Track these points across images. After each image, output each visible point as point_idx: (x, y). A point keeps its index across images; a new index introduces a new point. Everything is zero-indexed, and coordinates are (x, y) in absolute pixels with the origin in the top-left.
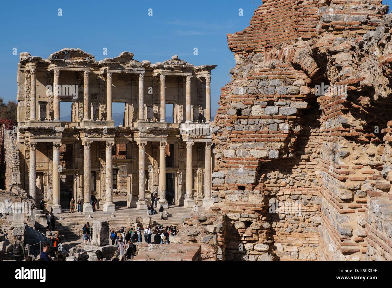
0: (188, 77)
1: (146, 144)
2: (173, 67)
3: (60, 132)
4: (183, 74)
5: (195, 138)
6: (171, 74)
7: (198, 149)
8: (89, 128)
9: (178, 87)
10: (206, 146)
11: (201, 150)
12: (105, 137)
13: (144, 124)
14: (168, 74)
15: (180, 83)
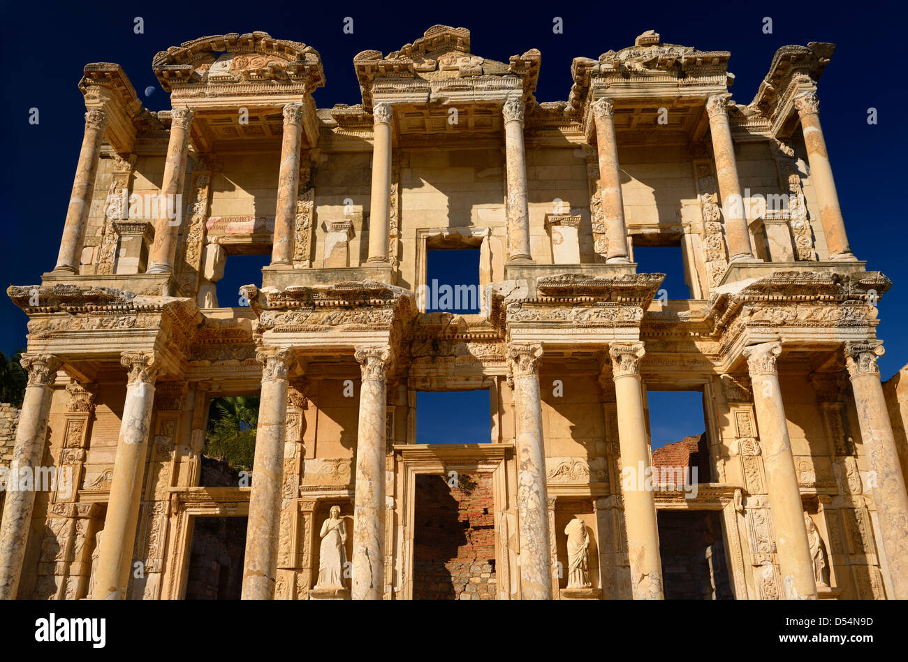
0: (711, 100)
1: (539, 353)
2: (639, 67)
3: (150, 310)
4: (687, 92)
5: (783, 324)
6: (634, 93)
7: (826, 405)
8: (275, 291)
9: (693, 177)
10: (850, 361)
11: (837, 406)
12: (347, 326)
13: (525, 272)
14: (621, 93)
15: (695, 162)
